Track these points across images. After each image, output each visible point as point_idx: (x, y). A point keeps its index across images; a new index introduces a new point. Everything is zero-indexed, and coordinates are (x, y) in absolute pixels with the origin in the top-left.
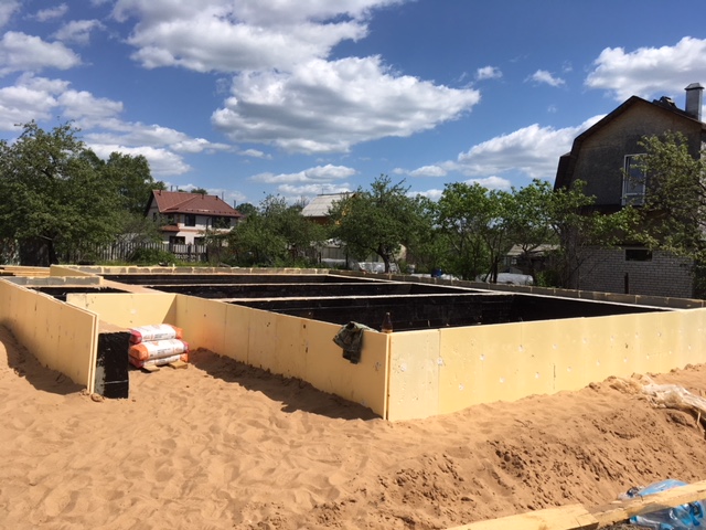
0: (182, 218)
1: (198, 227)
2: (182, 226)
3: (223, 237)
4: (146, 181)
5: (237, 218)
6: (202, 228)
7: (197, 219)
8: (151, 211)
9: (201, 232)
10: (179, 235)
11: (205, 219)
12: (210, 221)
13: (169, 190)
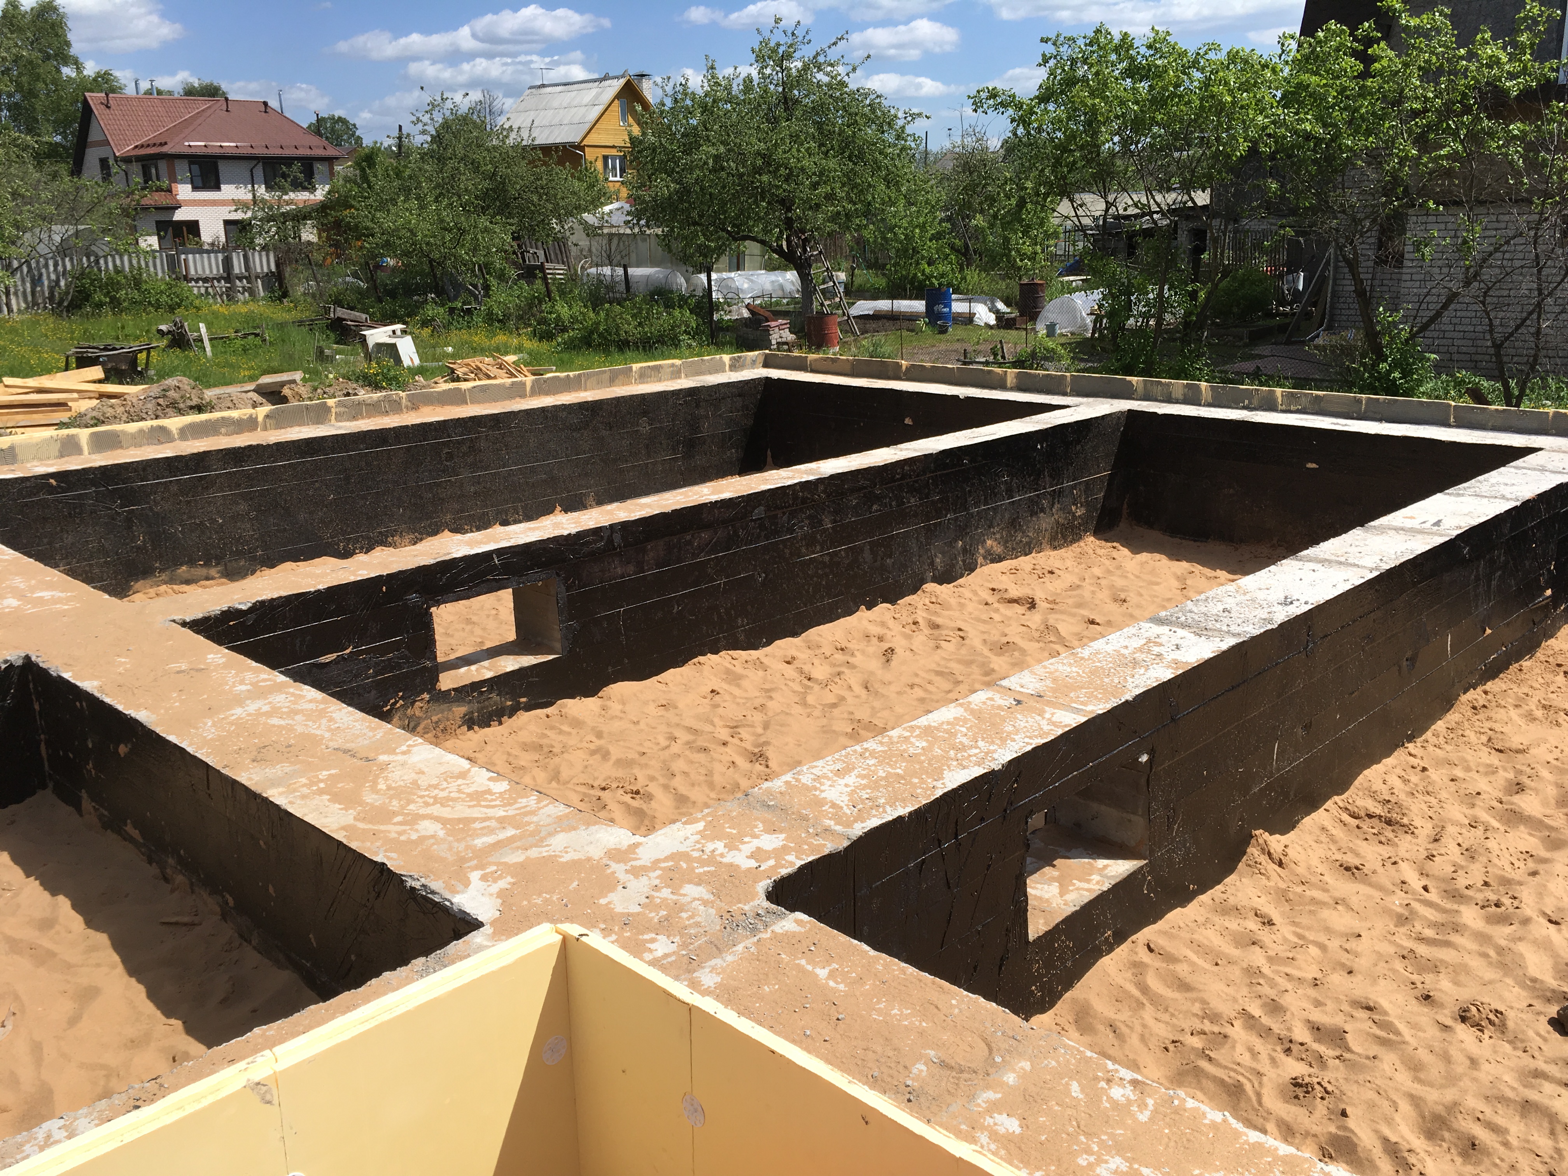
0: (182, 168)
1: (228, 191)
2: (184, 191)
3: (300, 216)
4: (68, 71)
5: (330, 161)
6: (243, 193)
7: (224, 168)
8: (92, 156)
9: (240, 205)
10: (179, 215)
11: (243, 168)
12: (259, 172)
13: (130, 91)
